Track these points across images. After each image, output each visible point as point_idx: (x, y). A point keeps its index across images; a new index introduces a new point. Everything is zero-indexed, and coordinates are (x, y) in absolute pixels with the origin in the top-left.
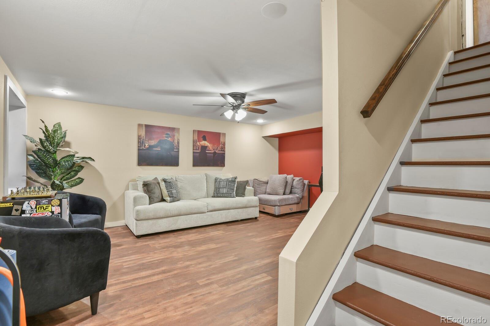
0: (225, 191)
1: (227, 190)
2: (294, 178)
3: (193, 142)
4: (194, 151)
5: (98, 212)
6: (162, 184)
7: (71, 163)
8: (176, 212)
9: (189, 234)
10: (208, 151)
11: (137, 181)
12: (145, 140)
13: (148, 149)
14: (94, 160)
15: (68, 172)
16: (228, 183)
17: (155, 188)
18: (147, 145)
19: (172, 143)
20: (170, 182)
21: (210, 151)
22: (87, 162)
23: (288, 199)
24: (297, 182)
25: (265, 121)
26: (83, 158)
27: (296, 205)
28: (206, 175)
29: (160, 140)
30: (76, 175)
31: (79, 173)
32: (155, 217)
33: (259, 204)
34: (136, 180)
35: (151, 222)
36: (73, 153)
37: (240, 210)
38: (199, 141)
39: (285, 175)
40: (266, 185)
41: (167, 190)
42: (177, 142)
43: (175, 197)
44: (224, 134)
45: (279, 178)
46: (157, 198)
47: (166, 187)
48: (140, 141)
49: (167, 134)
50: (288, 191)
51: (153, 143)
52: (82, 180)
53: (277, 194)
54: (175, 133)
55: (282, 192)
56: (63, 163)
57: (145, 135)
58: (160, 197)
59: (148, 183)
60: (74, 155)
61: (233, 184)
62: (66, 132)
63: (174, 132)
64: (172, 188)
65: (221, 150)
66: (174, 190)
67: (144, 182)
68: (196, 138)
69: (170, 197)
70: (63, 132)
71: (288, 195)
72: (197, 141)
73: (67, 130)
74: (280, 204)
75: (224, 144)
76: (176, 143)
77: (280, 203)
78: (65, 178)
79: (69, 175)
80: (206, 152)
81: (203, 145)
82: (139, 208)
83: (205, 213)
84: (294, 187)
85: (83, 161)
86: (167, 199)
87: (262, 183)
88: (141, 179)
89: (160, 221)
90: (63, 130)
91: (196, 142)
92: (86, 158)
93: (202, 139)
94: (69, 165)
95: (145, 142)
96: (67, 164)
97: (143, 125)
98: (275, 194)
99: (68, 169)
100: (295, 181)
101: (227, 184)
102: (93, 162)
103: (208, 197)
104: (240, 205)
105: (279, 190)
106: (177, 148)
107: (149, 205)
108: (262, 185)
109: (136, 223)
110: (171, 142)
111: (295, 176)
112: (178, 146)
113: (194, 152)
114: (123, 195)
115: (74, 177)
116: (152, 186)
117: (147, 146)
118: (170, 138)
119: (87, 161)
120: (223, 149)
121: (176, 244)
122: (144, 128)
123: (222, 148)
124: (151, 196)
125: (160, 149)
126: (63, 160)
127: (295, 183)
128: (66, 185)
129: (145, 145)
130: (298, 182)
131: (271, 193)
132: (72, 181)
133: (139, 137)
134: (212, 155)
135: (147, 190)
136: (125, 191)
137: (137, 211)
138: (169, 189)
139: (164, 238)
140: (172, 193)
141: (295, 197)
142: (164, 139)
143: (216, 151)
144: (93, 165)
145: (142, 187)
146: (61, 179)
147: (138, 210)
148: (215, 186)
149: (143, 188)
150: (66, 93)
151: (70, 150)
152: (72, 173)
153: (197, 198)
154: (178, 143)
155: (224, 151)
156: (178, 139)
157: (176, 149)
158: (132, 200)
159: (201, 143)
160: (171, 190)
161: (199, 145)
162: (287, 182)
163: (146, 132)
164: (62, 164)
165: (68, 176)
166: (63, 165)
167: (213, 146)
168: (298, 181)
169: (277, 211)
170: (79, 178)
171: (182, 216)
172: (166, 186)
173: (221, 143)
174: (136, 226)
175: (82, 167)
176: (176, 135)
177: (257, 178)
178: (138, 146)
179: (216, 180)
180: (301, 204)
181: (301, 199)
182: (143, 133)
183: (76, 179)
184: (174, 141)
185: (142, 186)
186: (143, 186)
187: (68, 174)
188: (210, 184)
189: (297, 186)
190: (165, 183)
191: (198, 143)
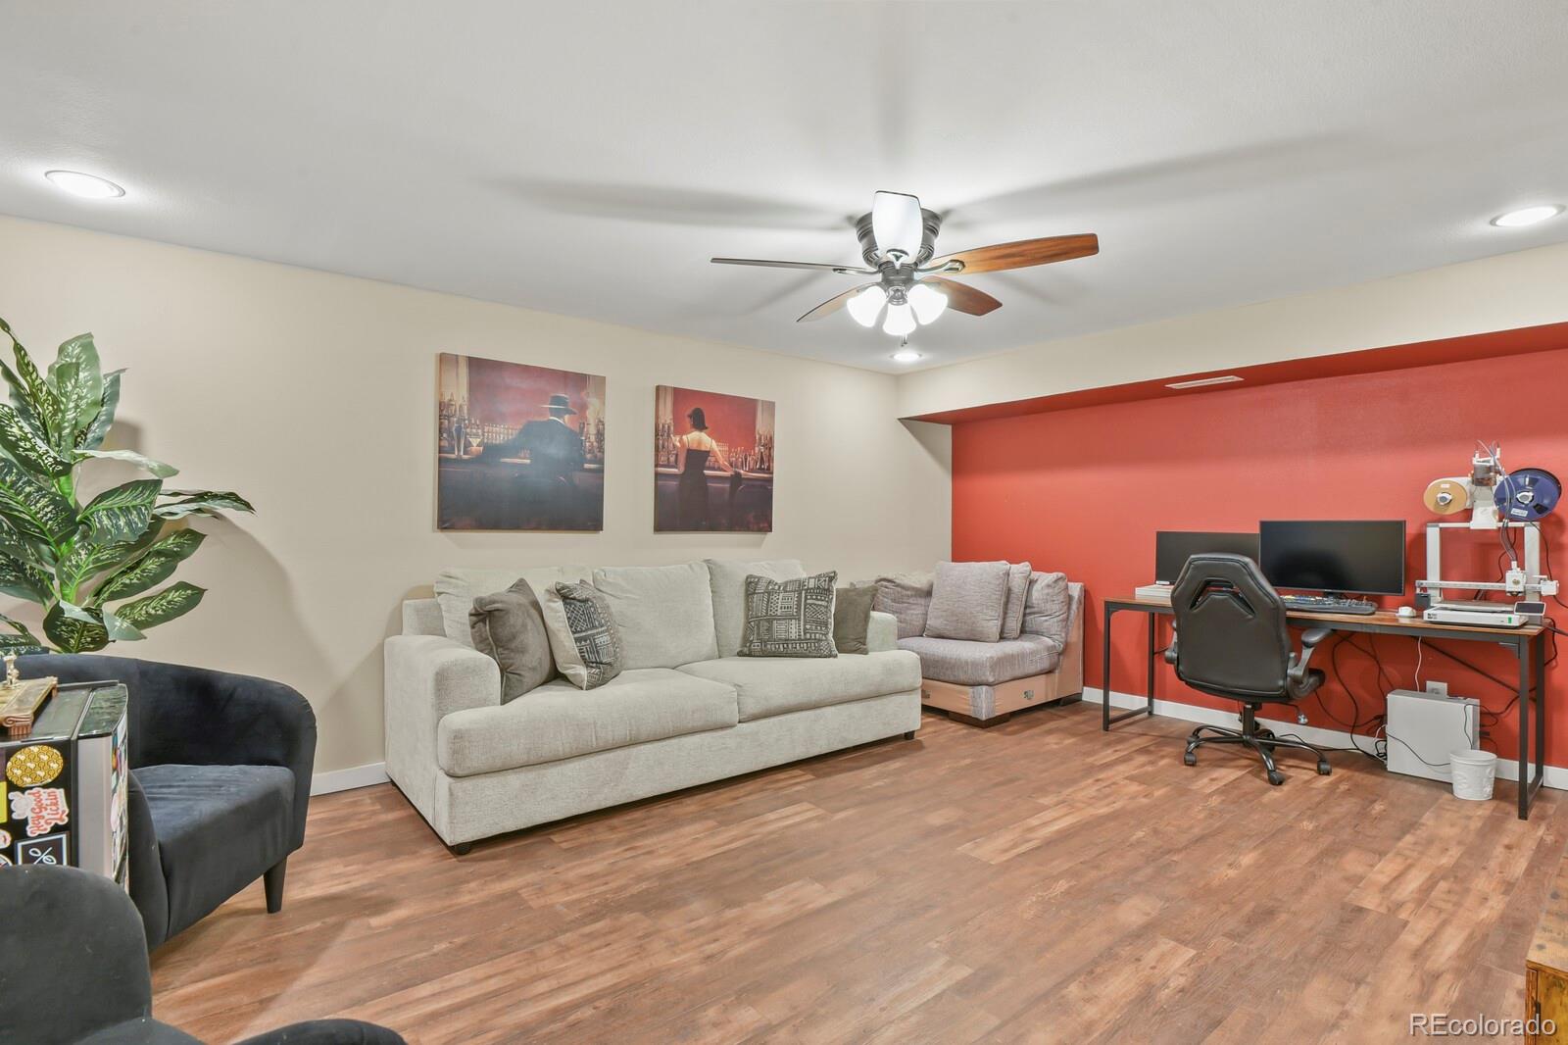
0: (794, 631)
1: (805, 629)
2: (1035, 575)
3: (657, 435)
4: (661, 470)
5: (276, 754)
6: (552, 609)
7: (143, 521)
8: (621, 733)
9: (675, 823)
10: (713, 469)
11: (440, 594)
12: (470, 421)
13: (479, 459)
14: (248, 506)
15: (130, 561)
16: (806, 599)
17: (524, 626)
18: (475, 445)
19: (575, 438)
20: (585, 601)
21: (720, 469)
22: (217, 516)
23: (1021, 657)
24: (1046, 591)
25: (926, 357)
26: (201, 496)
27: (1044, 676)
28: (712, 567)
29: (530, 423)
30: (167, 570)
31: (182, 565)
32: (533, 759)
33: (923, 678)
34: (436, 590)
35: (514, 780)
36: (152, 470)
37: (856, 708)
38: (680, 431)
39: (1002, 565)
40: (922, 601)
41: (576, 635)
42: (595, 432)
43: (609, 664)
44: (770, 406)
45: (982, 575)
46: (534, 669)
47: (573, 622)
48: (450, 428)
49: (556, 400)
50: (1014, 624)
51: (501, 434)
52: (193, 595)
53: (974, 637)
54: (588, 396)
55: (994, 629)
56: (106, 521)
57: (470, 400)
58: (546, 666)
59: (497, 606)
60: (157, 483)
61: (823, 603)
62: (118, 377)
63: (583, 394)
64: (594, 627)
65: (760, 468)
66: (602, 632)
67: (479, 601)
68: (667, 417)
69: (587, 663)
70: (106, 376)
71: (1015, 639)
72: (672, 428)
73: (124, 370)
74: (994, 676)
75: (769, 445)
76: (593, 438)
77: (997, 674)
78: (115, 587)
79: (138, 571)
80: (704, 474)
81: (694, 447)
82: (460, 719)
83: (732, 726)
84: (1036, 610)
85: (199, 510)
86: (575, 675)
87: (909, 593)
88: (456, 586)
89: (553, 773)
90: (106, 367)
91: (669, 435)
92: (215, 496)
93: (688, 422)
94: (132, 530)
95: (468, 430)
96: (122, 522)
97: (460, 360)
98: (963, 635)
99: (129, 548)
100: (1037, 587)
101: (799, 601)
102: (245, 514)
103: (720, 657)
104: (857, 690)
105: (985, 623)
106: (596, 457)
107: (503, 702)
108: (911, 601)
109: (450, 789)
110: (572, 431)
111: (1035, 568)
112: (601, 449)
113: (657, 475)
114: (378, 659)
115: (156, 579)
116: (512, 620)
117: (478, 446)
118: (567, 417)
119: (221, 510)
120: (766, 463)
121: (644, 886)
122: (464, 370)
123: (762, 458)
124: (511, 661)
125: (528, 461)
126: (106, 504)
127: (1037, 594)
128: (118, 624)
129: (468, 445)
130: (1051, 591)
131: (948, 634)
132: (151, 598)
133: (443, 410)
134: (727, 486)
135: (494, 635)
136: (387, 635)
137: (458, 736)
138: (582, 631)
139: (578, 852)
140: (595, 649)
141: (1040, 647)
142: (545, 419)
143: (742, 472)
144: (248, 530)
145: (468, 622)
146: (98, 594)
147: (459, 731)
148: (748, 608)
149: (473, 627)
150: (116, 192)
151: (139, 459)
152: (151, 565)
153: (681, 661)
154: (600, 436)
155: (769, 470)
156: (600, 421)
157: (590, 462)
158: (430, 685)
159: (684, 437)
160: (589, 632)
161: (678, 444)
162: (1009, 591)
163: (473, 387)
164: (100, 522)
165: (132, 576)
166: (103, 531)
167: (730, 451)
168: (1048, 586)
169: (984, 705)
170: (182, 586)
171: (642, 747)
172: (569, 618)
173: (760, 439)
174: (452, 805)
175: (196, 538)
176: (593, 402)
177: (890, 577)
178: (440, 447)
179: (751, 585)
180: (1060, 673)
181: (1060, 654)
182: (459, 391)
183: (168, 590)
184: (582, 429)
185: (467, 620)
186: (474, 618)
187: (132, 569)
188: (727, 600)
189: (1048, 606)
190: (565, 604)
191: (676, 440)
